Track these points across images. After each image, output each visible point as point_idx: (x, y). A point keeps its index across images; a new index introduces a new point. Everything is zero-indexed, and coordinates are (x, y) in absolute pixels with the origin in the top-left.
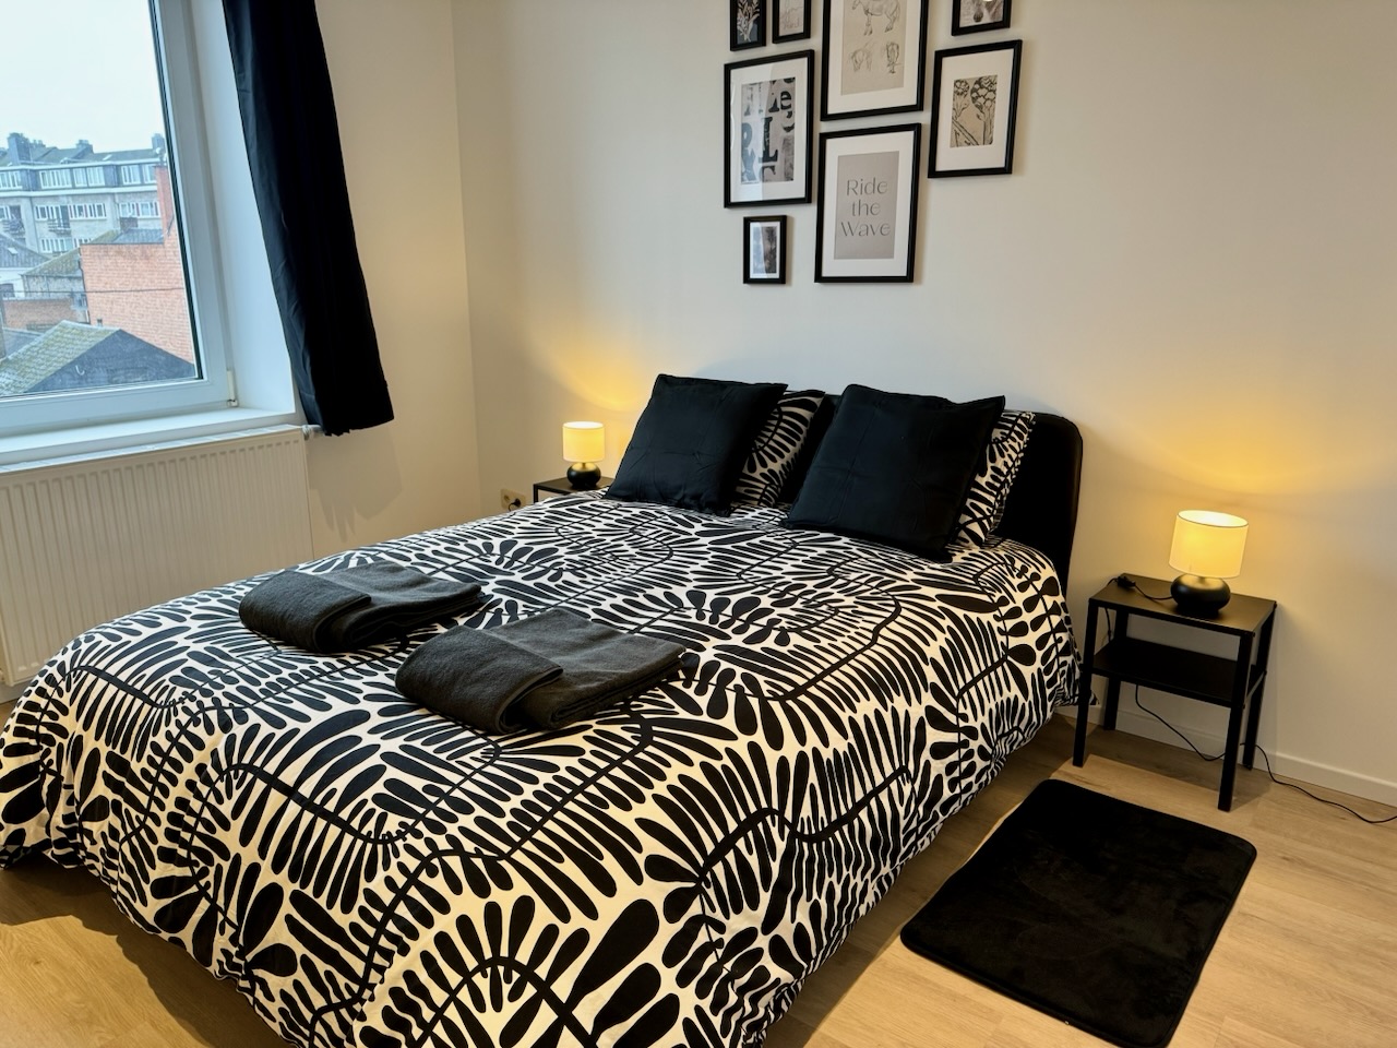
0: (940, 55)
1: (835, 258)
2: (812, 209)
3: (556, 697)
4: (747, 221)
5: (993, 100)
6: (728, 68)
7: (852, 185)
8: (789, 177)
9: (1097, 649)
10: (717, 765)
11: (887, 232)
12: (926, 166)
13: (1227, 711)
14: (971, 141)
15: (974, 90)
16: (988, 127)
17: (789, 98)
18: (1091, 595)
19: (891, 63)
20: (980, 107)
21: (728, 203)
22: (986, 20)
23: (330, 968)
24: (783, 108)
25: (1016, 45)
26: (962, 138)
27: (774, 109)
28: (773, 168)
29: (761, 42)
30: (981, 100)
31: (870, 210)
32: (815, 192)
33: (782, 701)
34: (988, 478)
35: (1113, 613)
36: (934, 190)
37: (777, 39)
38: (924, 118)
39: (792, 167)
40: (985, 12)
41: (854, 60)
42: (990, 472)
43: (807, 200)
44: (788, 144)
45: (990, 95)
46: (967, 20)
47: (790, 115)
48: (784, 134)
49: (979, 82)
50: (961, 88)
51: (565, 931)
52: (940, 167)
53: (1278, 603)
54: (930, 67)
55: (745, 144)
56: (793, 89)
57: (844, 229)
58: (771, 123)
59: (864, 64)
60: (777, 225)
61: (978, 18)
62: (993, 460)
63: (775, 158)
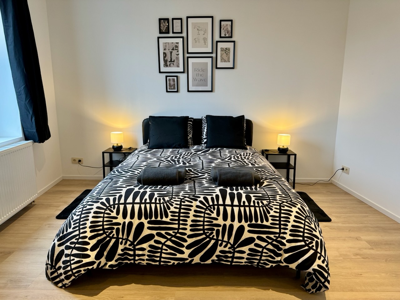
0: (217, 42)
1: (192, 86)
4: (167, 77)
6: (159, 38)
7: (196, 69)
11: (206, 80)
12: (215, 66)
14: (225, 61)
16: (229, 58)
17: (177, 47)
19: (205, 42)
21: (160, 72)
24: (176, 49)
25: (234, 42)
26: (223, 60)
27: (173, 49)
28: (173, 64)
29: (168, 33)
30: (227, 53)
31: (201, 75)
32: (186, 70)
36: (216, 71)
37: (173, 33)
38: (214, 55)
39: (179, 64)
41: (195, 40)
43: (184, 72)
44: (178, 58)
47: (178, 51)
48: (176, 56)
49: (226, 49)
50: (222, 49)
52: (218, 67)
54: (215, 44)
55: (164, 57)
57: (195, 80)
58: (172, 53)
59: (198, 41)
60: (175, 78)
61: (225, 35)
63: (174, 61)
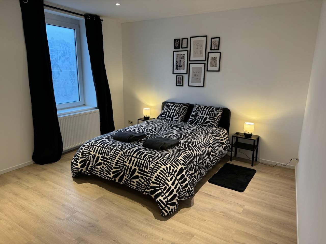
0: (209, 53)
1: (192, 83)
2: (188, 75)
3: (166, 146)
4: (177, 76)
5: (217, 60)
6: (174, 52)
7: (194, 72)
8: (184, 70)
9: (233, 144)
10: (187, 154)
11: (200, 79)
12: (206, 69)
13: (252, 151)
14: (213, 66)
15: (214, 59)
16: (216, 64)
17: (184, 57)
18: (232, 135)
19: (201, 53)
20: (215, 61)
21: (173, 73)
22: (216, 48)
23: (145, 176)
24: (183, 59)
25: (220, 53)
26: (212, 66)
27: (181, 59)
28: (181, 68)
29: (180, 48)
30: (215, 60)
31: (197, 76)
32: (188, 72)
33: (193, 147)
34: (217, 117)
35: (235, 138)
36: (207, 73)
37: (182, 48)
38: (206, 62)
39: (184, 68)
40: (216, 47)
41: (195, 52)
42: (217, 116)
43: (187, 73)
44: (184, 65)
45: (216, 60)
46: (213, 48)
47: (184, 60)
48: (183, 63)
49: (214, 57)
50: (212, 58)
51: (175, 170)
52: (208, 70)
53: (260, 136)
54: (207, 55)
55: (176, 64)
56: (185, 56)
57: (193, 78)
58: (181, 61)
59: (196, 53)
60: (182, 77)
61: (214, 48)
62: (218, 115)
63: (181, 66)
